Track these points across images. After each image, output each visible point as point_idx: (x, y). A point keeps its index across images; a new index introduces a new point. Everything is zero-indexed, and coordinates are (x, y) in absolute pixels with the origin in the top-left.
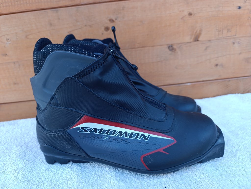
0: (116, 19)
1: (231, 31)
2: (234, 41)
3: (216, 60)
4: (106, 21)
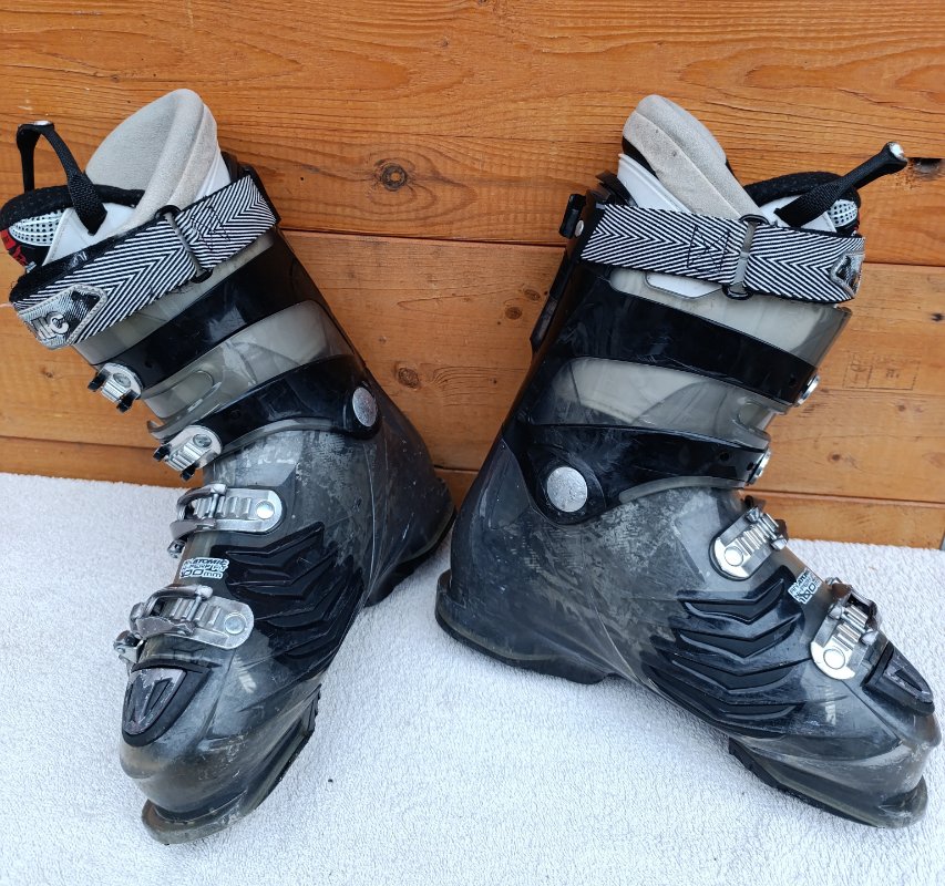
1: (897, 376)
2: (902, 403)
3: (836, 444)
4: (517, 292)
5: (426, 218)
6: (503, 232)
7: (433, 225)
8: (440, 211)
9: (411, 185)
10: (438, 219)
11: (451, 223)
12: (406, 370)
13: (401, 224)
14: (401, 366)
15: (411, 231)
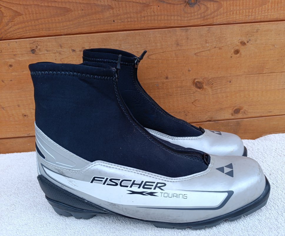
0: (248, 42)
4: (237, 43)
5: (204, 17)
6: (232, 19)
7: (207, 19)
8: (209, 13)
9: (199, 4)
10: (209, 17)
11: (214, 18)
12: (198, 82)
13: (195, 20)
14: (196, 80)
15: (199, 23)
